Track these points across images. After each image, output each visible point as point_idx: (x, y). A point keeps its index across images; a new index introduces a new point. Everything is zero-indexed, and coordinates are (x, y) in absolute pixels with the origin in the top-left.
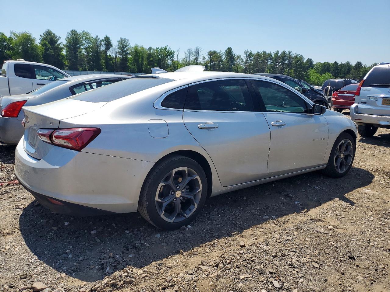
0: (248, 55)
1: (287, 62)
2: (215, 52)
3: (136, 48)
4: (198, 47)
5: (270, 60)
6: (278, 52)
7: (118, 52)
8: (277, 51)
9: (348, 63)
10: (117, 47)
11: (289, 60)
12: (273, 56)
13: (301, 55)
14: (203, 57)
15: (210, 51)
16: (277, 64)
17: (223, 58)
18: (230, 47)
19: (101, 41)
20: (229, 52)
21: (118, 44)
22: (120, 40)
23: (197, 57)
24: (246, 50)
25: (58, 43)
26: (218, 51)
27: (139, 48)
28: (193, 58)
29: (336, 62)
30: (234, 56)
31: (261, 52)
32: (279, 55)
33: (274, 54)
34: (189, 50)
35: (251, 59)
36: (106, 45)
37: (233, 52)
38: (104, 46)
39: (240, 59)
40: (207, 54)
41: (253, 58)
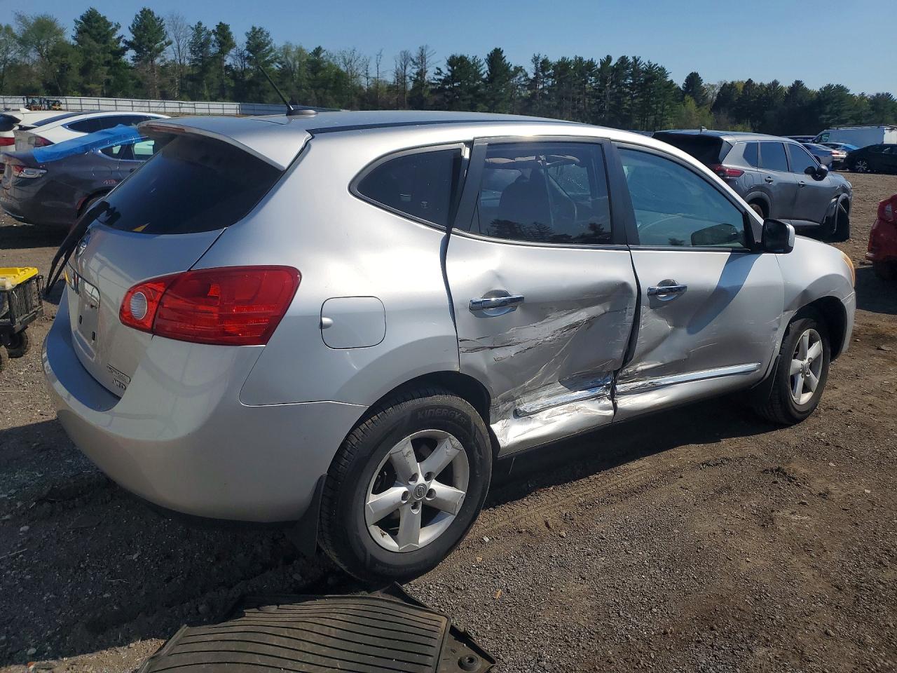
1: (629, 81)
2: (462, 59)
4: (425, 46)
5: (590, 78)
7: (248, 58)
8: (608, 56)
12: (599, 66)
15: (453, 57)
17: (482, 72)
20: (496, 58)
27: (293, 51)
28: (415, 71)
29: (750, 81)
31: (569, 60)
32: (612, 64)
33: (601, 63)
34: (405, 54)
35: (546, 73)
36: (221, 44)
37: (506, 58)
38: (216, 44)
39: (521, 74)
40: (446, 62)
41: (550, 71)
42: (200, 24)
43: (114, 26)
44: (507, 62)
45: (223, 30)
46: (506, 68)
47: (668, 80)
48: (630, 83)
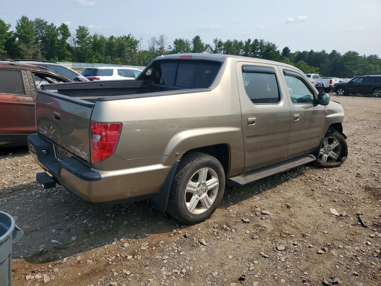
0: (217, 44)
1: (259, 51)
2: (181, 41)
3: (95, 37)
4: (163, 35)
5: (241, 50)
6: (249, 41)
7: (78, 42)
9: (324, 51)
10: (75, 36)
11: (261, 49)
12: (245, 44)
13: (272, 44)
14: (169, 46)
15: (176, 40)
16: (249, 53)
17: (190, 47)
18: (198, 35)
19: (57, 30)
20: (197, 40)
21: (76, 32)
22: (79, 28)
23: (162, 46)
24: (216, 39)
25: (8, 31)
26: (185, 40)
27: (99, 38)
28: (159, 47)
29: (312, 51)
31: (231, 41)
32: (251, 43)
34: (153, 39)
35: (221, 48)
36: (63, 34)
37: (202, 40)
38: (60, 35)
39: (208, 48)
40: (173, 43)
41: (223, 47)
42: (52, 24)
43: (7, 26)
44: (202, 43)
45: (64, 28)
46: (202, 46)
47: (276, 50)
48: (260, 52)
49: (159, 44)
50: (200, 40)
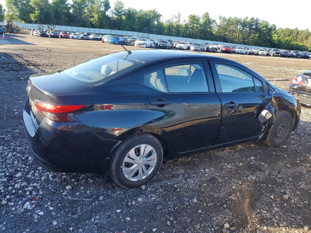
0: (221, 20)
3: (129, 10)
6: (247, 18)
9: (307, 30)
11: (256, 25)
13: (267, 21)
14: (184, 20)
16: (245, 28)
18: (207, 12)
19: (101, 3)
21: (114, 6)
22: (116, 2)
23: (179, 20)
25: (67, 3)
26: (197, 15)
30: (210, 21)
49: (176, 17)
50: (209, 16)
